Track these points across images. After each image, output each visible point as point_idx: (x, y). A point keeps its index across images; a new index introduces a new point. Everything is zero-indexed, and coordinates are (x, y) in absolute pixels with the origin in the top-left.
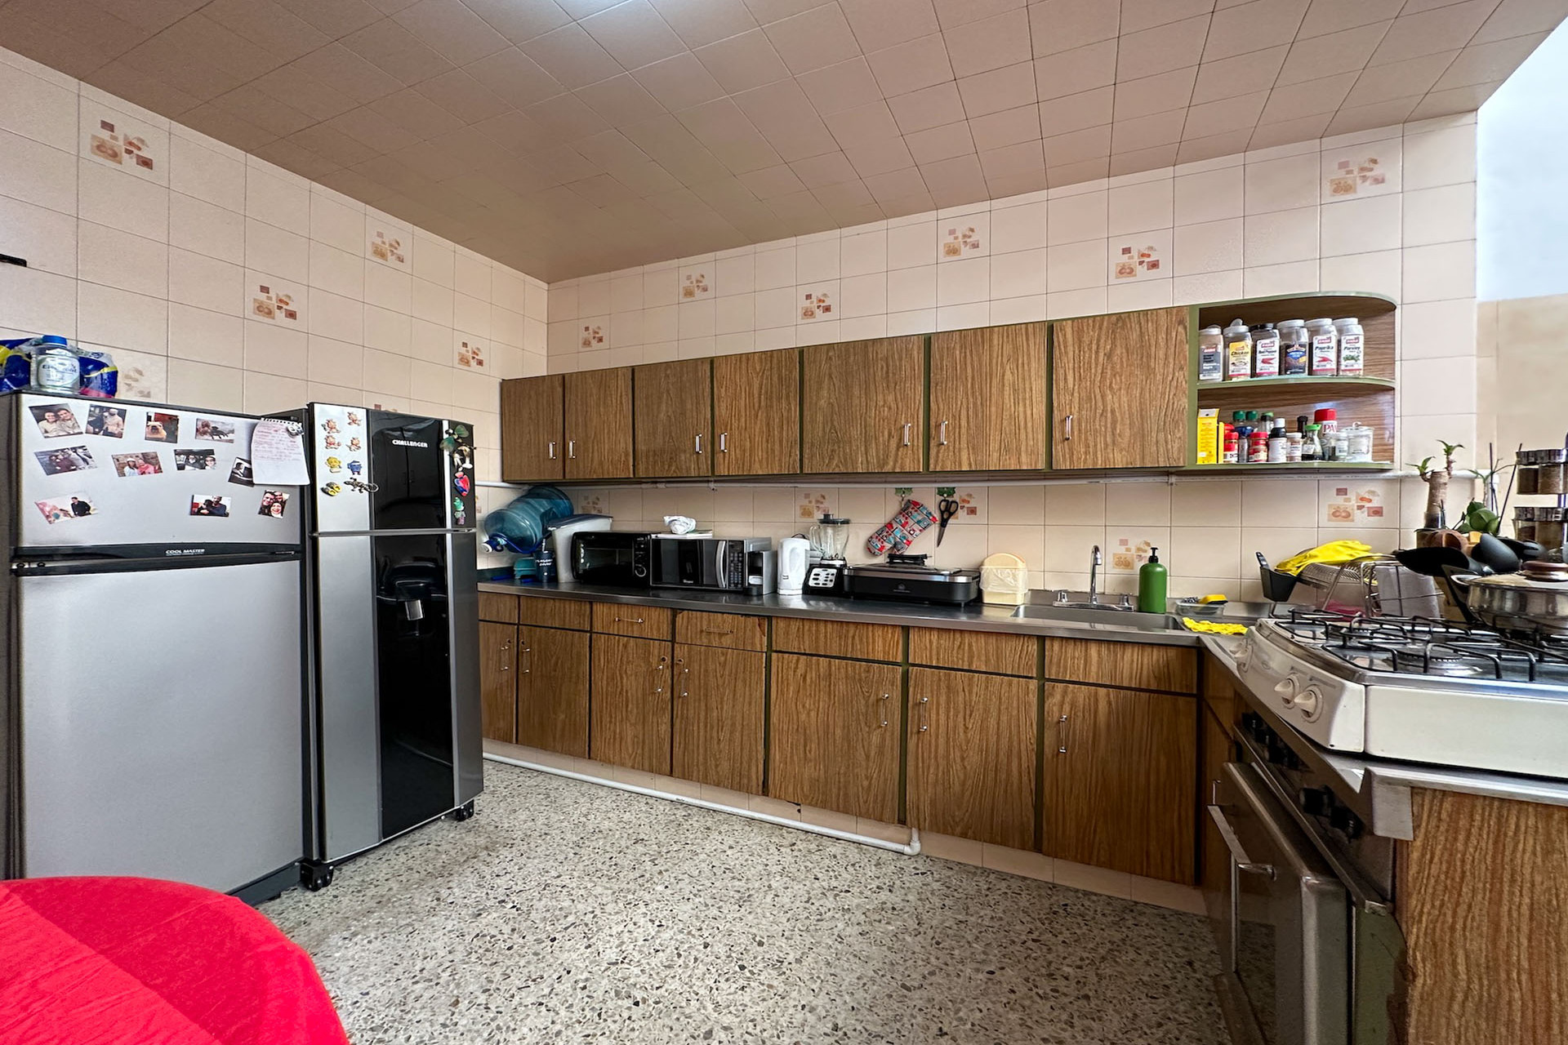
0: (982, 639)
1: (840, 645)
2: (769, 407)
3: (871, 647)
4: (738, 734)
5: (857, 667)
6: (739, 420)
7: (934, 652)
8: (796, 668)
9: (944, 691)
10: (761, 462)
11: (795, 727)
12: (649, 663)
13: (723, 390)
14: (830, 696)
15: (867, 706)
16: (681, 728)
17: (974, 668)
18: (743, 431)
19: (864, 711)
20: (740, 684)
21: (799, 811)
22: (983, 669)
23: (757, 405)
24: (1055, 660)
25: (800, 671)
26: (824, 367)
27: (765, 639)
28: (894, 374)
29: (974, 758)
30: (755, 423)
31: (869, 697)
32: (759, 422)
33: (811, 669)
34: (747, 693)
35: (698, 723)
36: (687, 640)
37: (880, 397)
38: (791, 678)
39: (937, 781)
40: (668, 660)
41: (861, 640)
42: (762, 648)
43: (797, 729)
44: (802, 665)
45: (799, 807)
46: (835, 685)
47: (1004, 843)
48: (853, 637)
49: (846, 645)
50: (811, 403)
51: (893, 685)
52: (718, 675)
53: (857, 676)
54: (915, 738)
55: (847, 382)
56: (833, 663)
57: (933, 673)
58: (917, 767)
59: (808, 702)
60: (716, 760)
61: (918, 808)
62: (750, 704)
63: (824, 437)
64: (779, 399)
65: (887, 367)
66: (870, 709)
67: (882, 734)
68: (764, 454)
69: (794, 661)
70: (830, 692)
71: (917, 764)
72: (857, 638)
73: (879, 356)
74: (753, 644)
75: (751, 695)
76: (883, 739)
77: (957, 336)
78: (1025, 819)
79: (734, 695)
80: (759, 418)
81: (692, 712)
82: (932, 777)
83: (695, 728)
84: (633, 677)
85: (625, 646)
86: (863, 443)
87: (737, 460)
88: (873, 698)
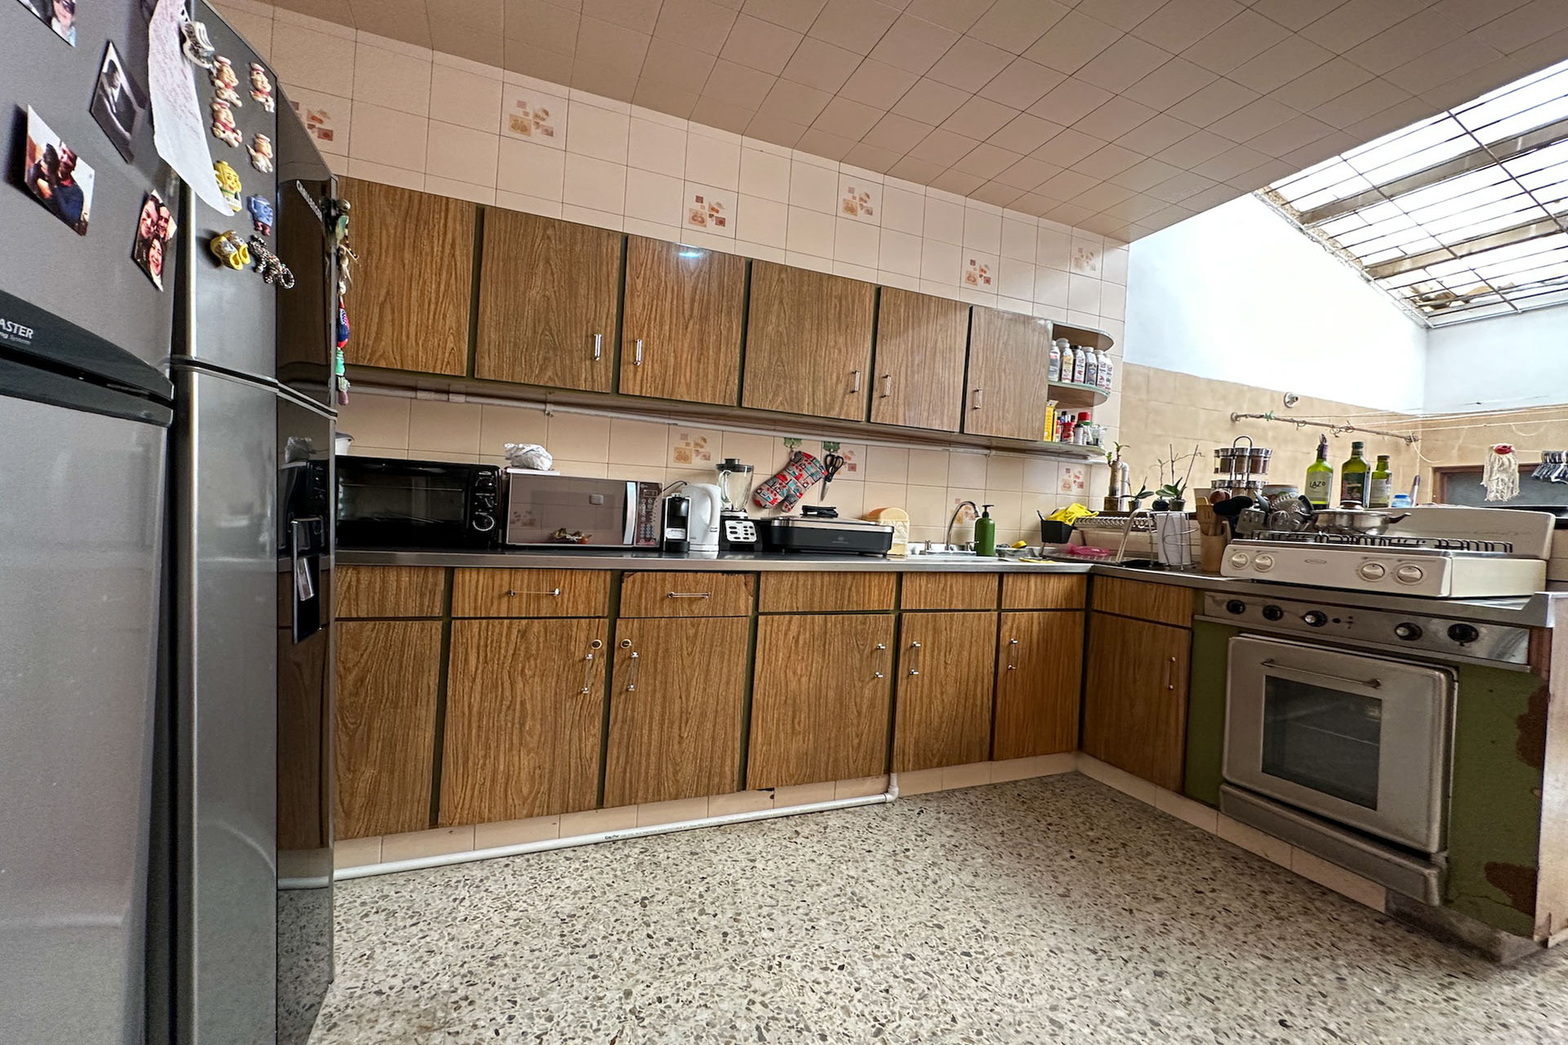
0: (960, 579)
1: (836, 597)
2: (704, 319)
3: (867, 597)
4: (709, 725)
5: (854, 620)
6: (661, 325)
7: (923, 597)
8: (788, 629)
9: (930, 633)
10: (688, 386)
11: (783, 698)
12: (569, 654)
13: (639, 282)
14: (824, 656)
15: (861, 660)
16: (621, 738)
17: (953, 608)
18: (665, 343)
19: (858, 666)
20: (715, 660)
21: (772, 797)
22: (960, 608)
23: (687, 313)
24: (1009, 594)
25: (791, 635)
26: (775, 288)
27: (751, 599)
28: (846, 317)
29: (951, 690)
30: (684, 335)
31: (864, 650)
32: (688, 335)
33: (804, 630)
34: (725, 670)
35: (651, 724)
36: (639, 612)
37: (832, 337)
38: (781, 643)
39: (921, 719)
40: (602, 644)
41: (858, 591)
42: (747, 612)
43: (786, 701)
44: (794, 628)
45: (772, 793)
46: (830, 644)
47: (968, 761)
48: (850, 589)
49: (842, 599)
50: (756, 326)
51: (887, 634)
52: (685, 653)
53: (853, 630)
54: (905, 682)
55: (798, 312)
56: (829, 619)
57: (922, 616)
58: (905, 711)
59: (799, 668)
60: (675, 764)
61: (904, 751)
62: (728, 683)
63: (769, 368)
64: (719, 312)
65: (840, 307)
66: (864, 663)
67: (875, 688)
68: (694, 376)
69: (786, 622)
70: (824, 651)
71: (906, 707)
72: (853, 589)
73: (834, 294)
74: (737, 608)
75: (729, 671)
76: (875, 691)
77: (902, 295)
78: (984, 734)
79: (706, 677)
80: (689, 330)
81: (641, 709)
82: (917, 717)
83: (645, 732)
84: (537, 679)
85: (523, 634)
86: (811, 383)
87: (654, 377)
88: (867, 651)
